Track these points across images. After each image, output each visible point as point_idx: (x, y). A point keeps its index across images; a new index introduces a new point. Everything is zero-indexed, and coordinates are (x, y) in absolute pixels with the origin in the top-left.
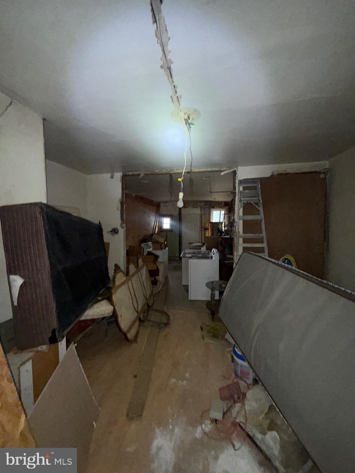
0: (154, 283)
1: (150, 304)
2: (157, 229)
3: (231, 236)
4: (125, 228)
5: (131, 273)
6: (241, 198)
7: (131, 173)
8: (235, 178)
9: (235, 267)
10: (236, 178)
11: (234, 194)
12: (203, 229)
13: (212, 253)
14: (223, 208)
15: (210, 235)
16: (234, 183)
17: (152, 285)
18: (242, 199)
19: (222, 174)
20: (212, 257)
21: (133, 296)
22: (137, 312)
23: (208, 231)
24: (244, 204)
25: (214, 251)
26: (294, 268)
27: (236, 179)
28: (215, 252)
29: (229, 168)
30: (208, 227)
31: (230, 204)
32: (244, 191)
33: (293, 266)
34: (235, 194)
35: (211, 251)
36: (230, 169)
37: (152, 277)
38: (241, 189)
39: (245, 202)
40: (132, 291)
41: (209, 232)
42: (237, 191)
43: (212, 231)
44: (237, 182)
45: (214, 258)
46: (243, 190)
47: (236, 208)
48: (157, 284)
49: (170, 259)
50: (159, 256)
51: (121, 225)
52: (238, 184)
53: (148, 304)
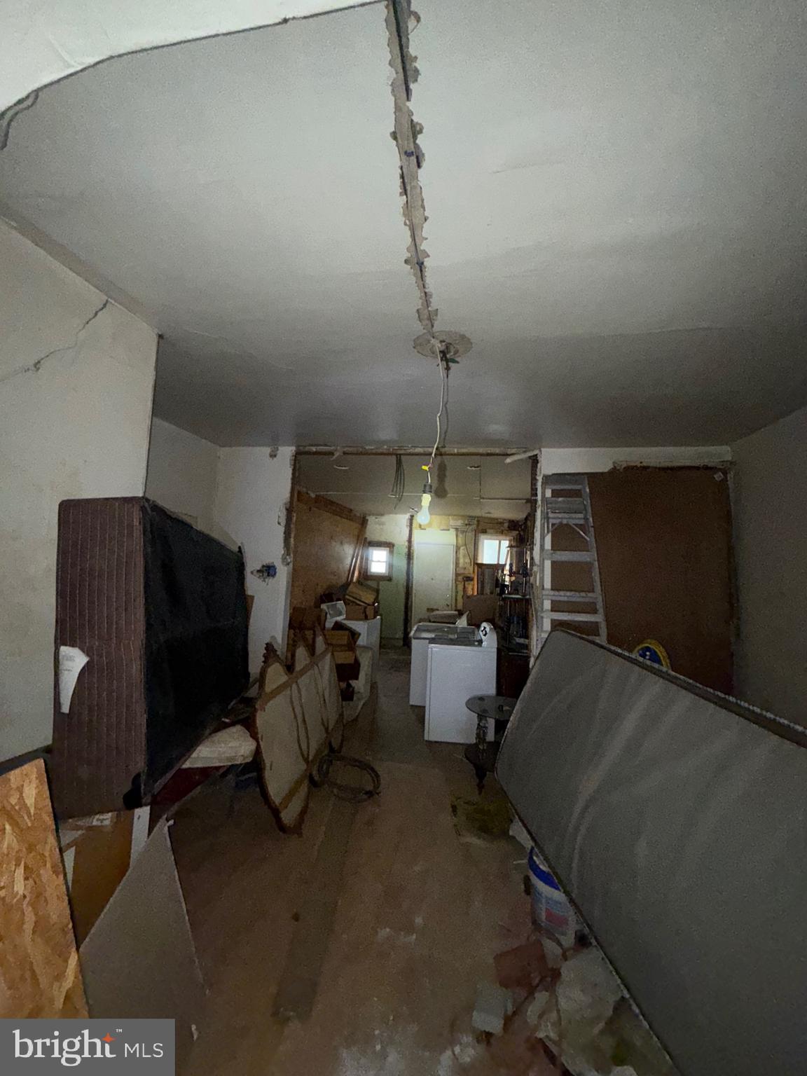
0: (347, 695)
1: (335, 745)
2: (356, 574)
3: (524, 595)
4: (291, 565)
5: (298, 667)
6: (547, 513)
7: (314, 449)
8: (536, 471)
9: (533, 667)
10: (538, 470)
11: (532, 503)
12: (460, 578)
13: (481, 633)
14: (506, 535)
15: (476, 594)
16: (534, 480)
17: (343, 700)
18: (551, 515)
19: (508, 460)
20: (480, 642)
21: (300, 720)
22: (306, 760)
23: (472, 582)
24: (554, 528)
25: (485, 628)
26: (664, 669)
27: (538, 473)
28: (488, 629)
29: (524, 450)
30: (472, 575)
31: (522, 525)
32: (553, 499)
33: (662, 665)
34: (536, 504)
35: (478, 627)
36: (525, 452)
37: (342, 681)
38: (548, 493)
39: (557, 521)
40: (298, 710)
41: (473, 585)
42: (539, 497)
43: (479, 584)
44: (540, 478)
45: (484, 644)
46: (552, 496)
47: (537, 535)
48: (352, 700)
49: (385, 644)
50: (360, 634)
51: (284, 559)
52: (542, 482)
53: (330, 744)
